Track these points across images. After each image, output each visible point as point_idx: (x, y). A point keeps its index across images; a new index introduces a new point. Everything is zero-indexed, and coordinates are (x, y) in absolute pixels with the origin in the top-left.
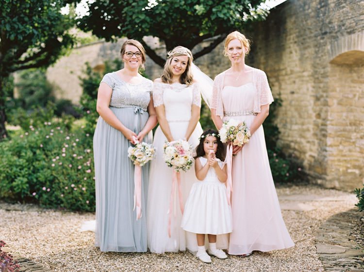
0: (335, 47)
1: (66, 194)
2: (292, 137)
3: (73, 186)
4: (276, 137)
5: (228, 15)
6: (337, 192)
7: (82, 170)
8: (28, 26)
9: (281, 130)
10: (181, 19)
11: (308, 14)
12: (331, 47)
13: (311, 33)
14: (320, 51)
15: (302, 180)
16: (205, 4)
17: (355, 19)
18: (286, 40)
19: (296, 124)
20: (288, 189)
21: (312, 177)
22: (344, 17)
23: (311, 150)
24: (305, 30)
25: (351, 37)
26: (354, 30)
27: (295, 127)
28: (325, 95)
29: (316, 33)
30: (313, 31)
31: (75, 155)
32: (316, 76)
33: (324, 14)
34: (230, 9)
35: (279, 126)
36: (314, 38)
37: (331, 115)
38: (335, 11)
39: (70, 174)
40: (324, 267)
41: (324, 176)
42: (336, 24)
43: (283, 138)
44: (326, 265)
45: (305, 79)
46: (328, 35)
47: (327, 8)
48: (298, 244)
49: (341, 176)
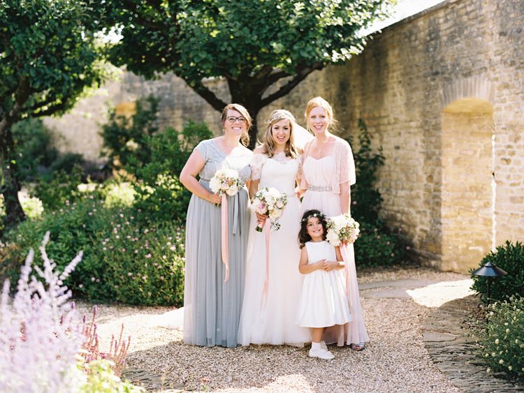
0: (448, 92)
1: (121, 285)
2: (398, 206)
3: (130, 274)
4: (378, 206)
5: (313, 54)
6: (456, 275)
7: (139, 255)
8: (56, 70)
9: (384, 196)
10: (252, 56)
11: (415, 48)
12: (444, 92)
13: (419, 71)
14: (431, 96)
15: (412, 262)
16: (284, 39)
17: (472, 58)
18: (387, 77)
19: (403, 189)
20: (393, 273)
21: (423, 257)
22: (459, 54)
23: (422, 223)
24: (411, 67)
25: (467, 81)
26: (470, 72)
27: (401, 193)
28: (437, 151)
29: (426, 71)
30: (421, 69)
31: (129, 237)
32: (427, 128)
33: (435, 48)
34: (315, 45)
35: (381, 191)
36: (423, 79)
37: (445, 178)
38: (447, 47)
39: (125, 260)
40: (430, 355)
41: (438, 256)
42: (449, 62)
43: (387, 207)
44: (432, 353)
45: (412, 130)
46: (440, 75)
47: (438, 42)
48: (403, 334)
49: (461, 255)
